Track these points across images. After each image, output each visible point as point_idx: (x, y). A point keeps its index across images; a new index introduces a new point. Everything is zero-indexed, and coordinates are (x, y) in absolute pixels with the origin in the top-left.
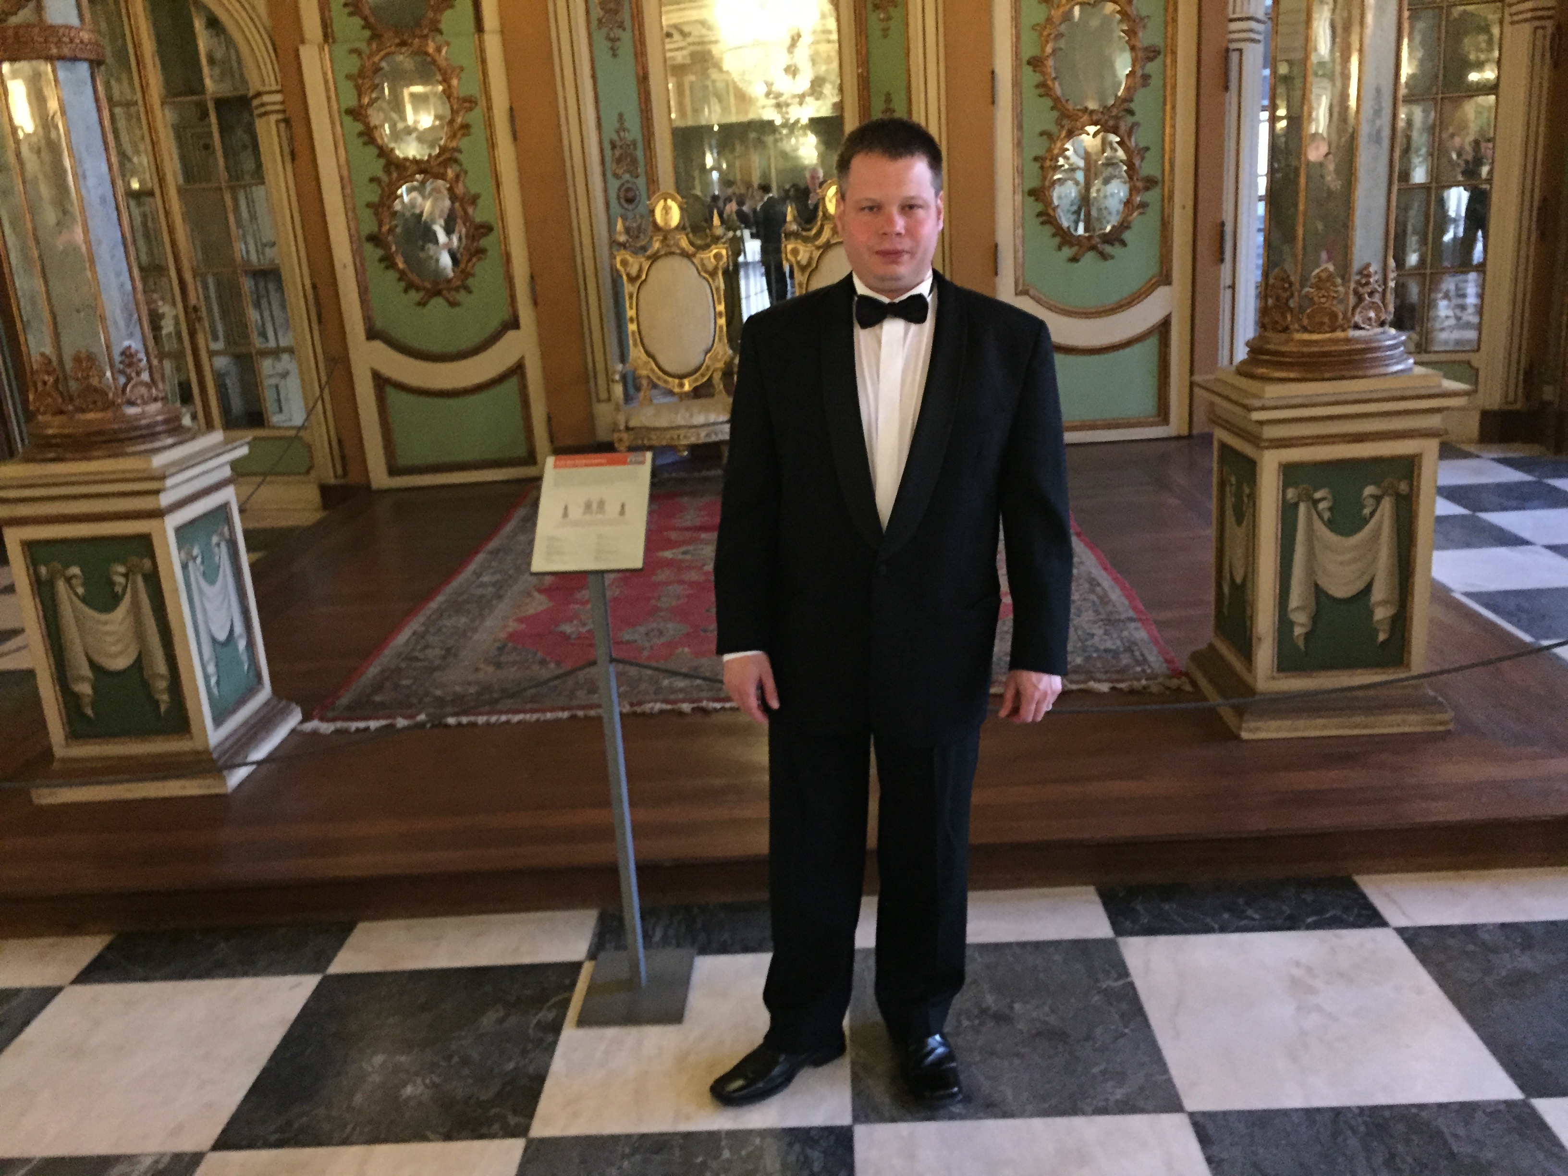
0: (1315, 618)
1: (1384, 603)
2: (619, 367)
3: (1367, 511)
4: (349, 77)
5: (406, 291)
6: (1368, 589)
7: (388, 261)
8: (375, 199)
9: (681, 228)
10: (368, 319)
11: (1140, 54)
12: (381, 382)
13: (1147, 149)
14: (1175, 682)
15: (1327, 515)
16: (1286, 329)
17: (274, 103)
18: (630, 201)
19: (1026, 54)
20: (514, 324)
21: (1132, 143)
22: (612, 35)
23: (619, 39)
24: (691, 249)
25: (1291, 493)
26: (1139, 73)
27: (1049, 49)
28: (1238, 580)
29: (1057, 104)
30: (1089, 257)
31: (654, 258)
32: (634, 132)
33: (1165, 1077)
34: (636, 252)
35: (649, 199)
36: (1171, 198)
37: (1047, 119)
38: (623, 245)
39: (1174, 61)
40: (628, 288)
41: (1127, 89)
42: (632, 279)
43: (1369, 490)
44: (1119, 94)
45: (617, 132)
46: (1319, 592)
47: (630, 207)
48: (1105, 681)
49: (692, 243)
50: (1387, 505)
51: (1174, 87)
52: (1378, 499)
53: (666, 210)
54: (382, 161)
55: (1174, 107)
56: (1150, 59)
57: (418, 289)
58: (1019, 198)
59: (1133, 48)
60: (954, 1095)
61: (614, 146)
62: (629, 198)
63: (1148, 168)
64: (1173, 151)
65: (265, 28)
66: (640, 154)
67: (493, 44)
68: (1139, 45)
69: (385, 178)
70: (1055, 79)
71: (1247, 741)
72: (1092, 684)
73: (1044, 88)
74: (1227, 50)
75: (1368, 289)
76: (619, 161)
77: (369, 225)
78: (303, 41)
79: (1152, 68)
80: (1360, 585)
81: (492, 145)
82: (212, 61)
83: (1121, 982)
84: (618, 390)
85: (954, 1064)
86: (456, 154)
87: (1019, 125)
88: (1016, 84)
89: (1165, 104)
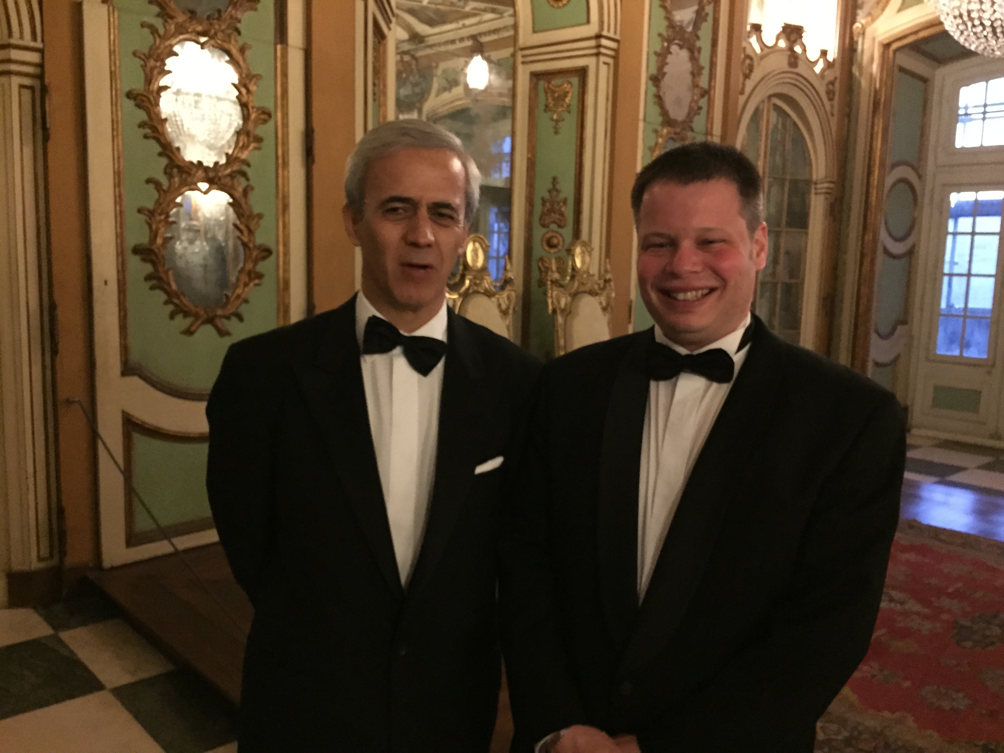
5: (172, 316)
8: (150, 205)
10: (125, 349)
12: (131, 427)
54: (164, 161)
57: (186, 314)
69: (164, 181)
77: (139, 235)
81: (283, 164)
86: (245, 167)
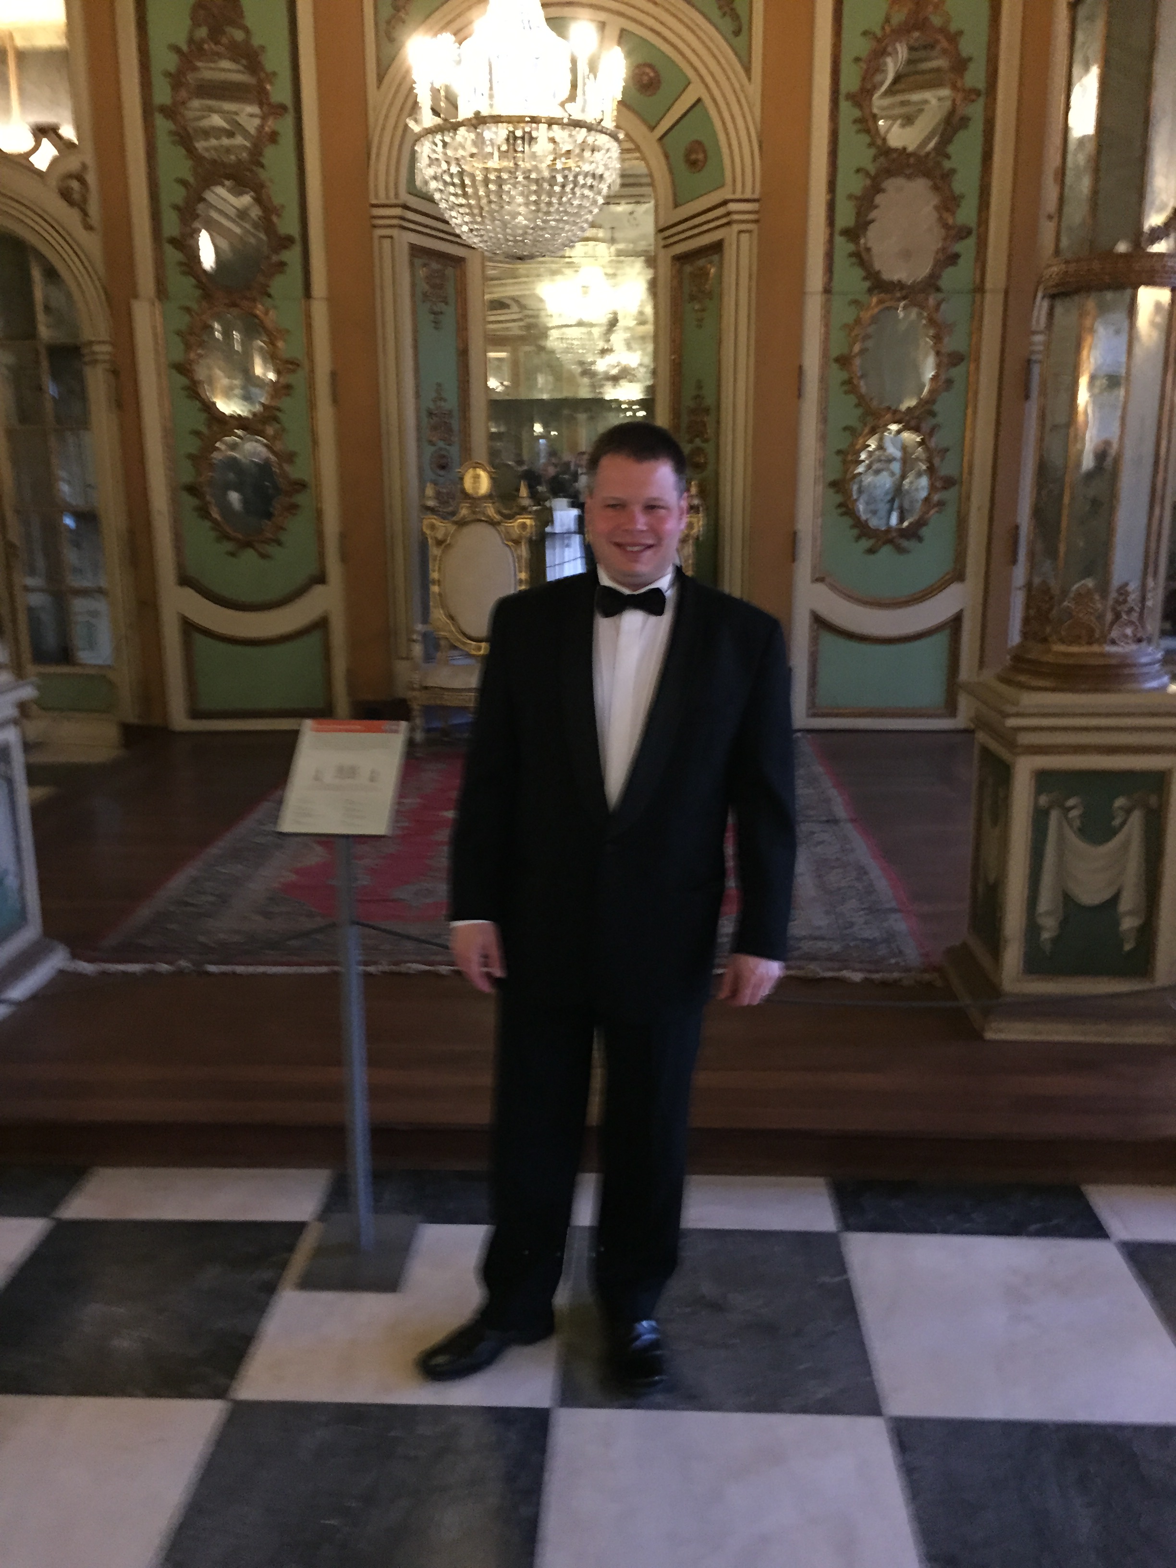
0: (1064, 923)
1: (1130, 913)
2: (420, 627)
3: (1117, 822)
4: (179, 333)
5: (218, 540)
6: (1115, 900)
7: (203, 512)
8: (193, 450)
9: (489, 497)
10: (179, 566)
11: (945, 360)
12: (189, 627)
13: (947, 450)
14: (927, 977)
15: (1077, 823)
16: (1045, 640)
17: (102, 353)
18: (443, 467)
19: (835, 352)
20: (321, 579)
21: (932, 443)
22: (435, 309)
23: (441, 313)
24: (498, 518)
25: (1043, 800)
26: (943, 377)
27: (857, 348)
28: (992, 878)
29: (862, 401)
30: (886, 551)
31: (462, 524)
32: (451, 402)
33: (868, 1379)
34: (444, 517)
35: (461, 465)
36: (968, 498)
37: (850, 415)
38: (432, 510)
39: (978, 368)
40: (434, 551)
41: (931, 392)
42: (439, 543)
43: (1120, 802)
44: (922, 397)
45: (434, 401)
46: (1067, 899)
47: (442, 473)
48: (860, 970)
49: (500, 513)
50: (1136, 819)
51: (976, 393)
52: (1128, 811)
53: (477, 477)
54: (203, 414)
55: (975, 413)
56: (955, 365)
57: (230, 539)
58: (820, 488)
59: (938, 353)
60: (656, 1383)
61: (430, 414)
62: (442, 465)
63: (946, 469)
64: (972, 453)
65: (99, 279)
66: (455, 424)
67: (320, 311)
68: (944, 350)
69: (206, 432)
70: (862, 377)
71: (989, 1041)
72: (846, 974)
73: (850, 385)
74: (1029, 362)
75: (1125, 608)
76: (434, 428)
77: (187, 476)
78: (136, 296)
79: (956, 372)
80: (1106, 895)
81: (312, 405)
82: (47, 309)
83: (837, 1279)
84: (418, 650)
85: (658, 1352)
86: (278, 414)
87: (824, 419)
88: (823, 380)
89: (966, 408)
